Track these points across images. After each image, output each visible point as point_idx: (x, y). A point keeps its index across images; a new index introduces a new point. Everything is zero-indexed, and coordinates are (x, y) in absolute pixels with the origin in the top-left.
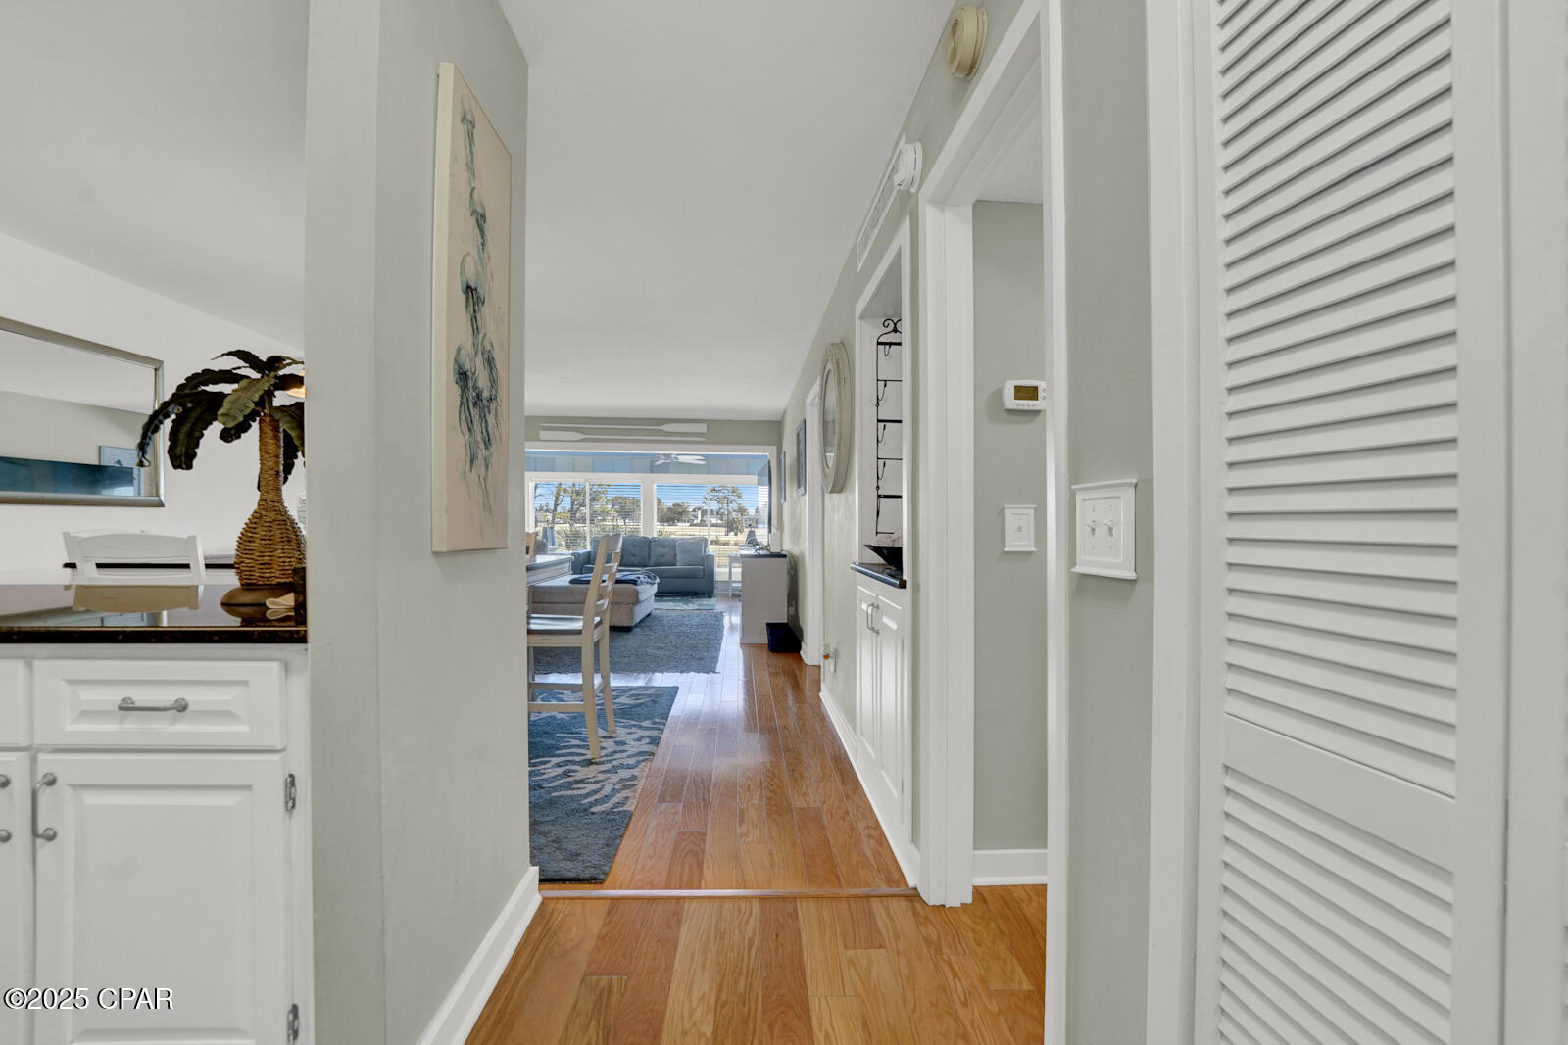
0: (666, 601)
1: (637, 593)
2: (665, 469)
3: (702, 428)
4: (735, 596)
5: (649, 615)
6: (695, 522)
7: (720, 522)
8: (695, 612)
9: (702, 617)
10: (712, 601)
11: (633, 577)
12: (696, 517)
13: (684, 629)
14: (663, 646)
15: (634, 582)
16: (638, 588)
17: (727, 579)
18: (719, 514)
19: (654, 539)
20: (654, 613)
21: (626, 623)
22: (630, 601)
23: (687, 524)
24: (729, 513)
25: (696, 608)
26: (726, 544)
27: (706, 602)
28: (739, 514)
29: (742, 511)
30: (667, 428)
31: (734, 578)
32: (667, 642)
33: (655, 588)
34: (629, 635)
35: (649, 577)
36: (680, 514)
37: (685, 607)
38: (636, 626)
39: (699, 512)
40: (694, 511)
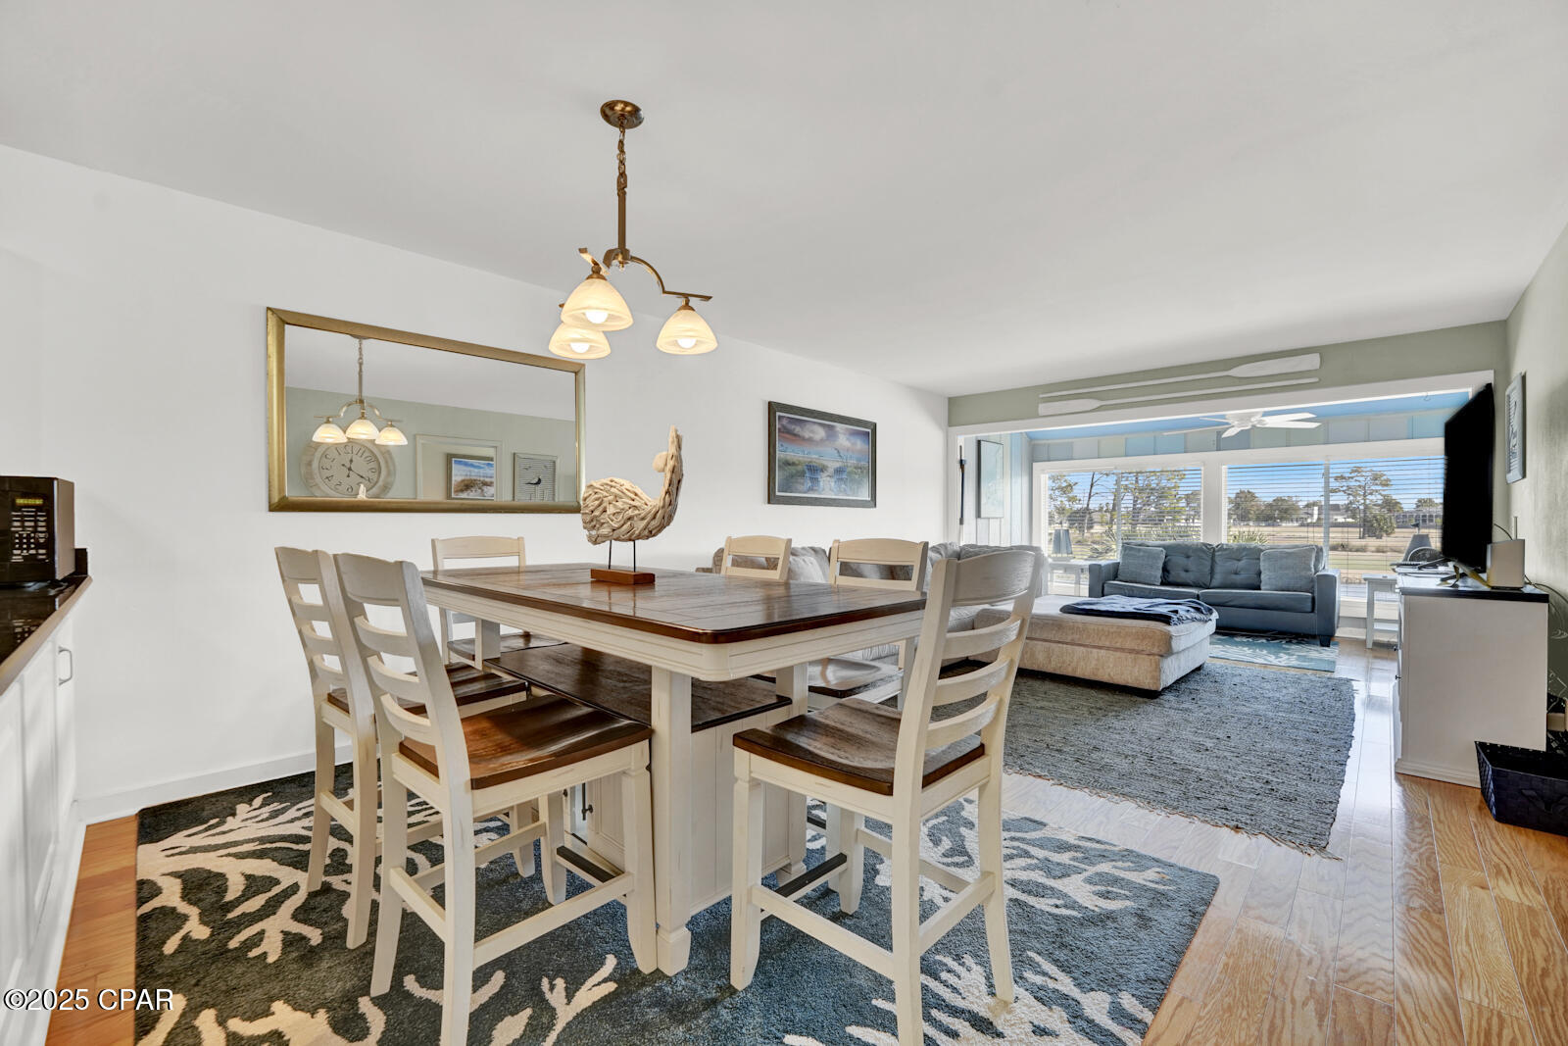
0: (1237, 644)
1: (1169, 638)
2: (1244, 441)
3: (1312, 362)
4: (1384, 649)
5: (1199, 668)
6: (1309, 521)
7: (1350, 520)
8: (1292, 672)
9: (1305, 685)
10: (1327, 654)
11: (1163, 610)
12: (1312, 515)
13: (1261, 708)
14: (1209, 744)
15: (1165, 619)
16: (1171, 629)
17: (1363, 613)
18: (1349, 509)
19: (1221, 548)
20: (1210, 664)
21: (1147, 683)
22: (1155, 650)
23: (1296, 524)
24: (1366, 507)
25: (1294, 662)
26: (1362, 549)
27: (1315, 653)
28: (1385, 510)
29: (1390, 505)
30: (1237, 372)
31: (1378, 613)
32: (1220, 734)
33: (1211, 627)
34: (1150, 707)
35: (1198, 610)
36: (1286, 511)
37: (1272, 659)
38: (1168, 689)
39: (1316, 508)
40: (1308, 506)
